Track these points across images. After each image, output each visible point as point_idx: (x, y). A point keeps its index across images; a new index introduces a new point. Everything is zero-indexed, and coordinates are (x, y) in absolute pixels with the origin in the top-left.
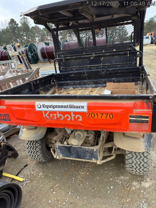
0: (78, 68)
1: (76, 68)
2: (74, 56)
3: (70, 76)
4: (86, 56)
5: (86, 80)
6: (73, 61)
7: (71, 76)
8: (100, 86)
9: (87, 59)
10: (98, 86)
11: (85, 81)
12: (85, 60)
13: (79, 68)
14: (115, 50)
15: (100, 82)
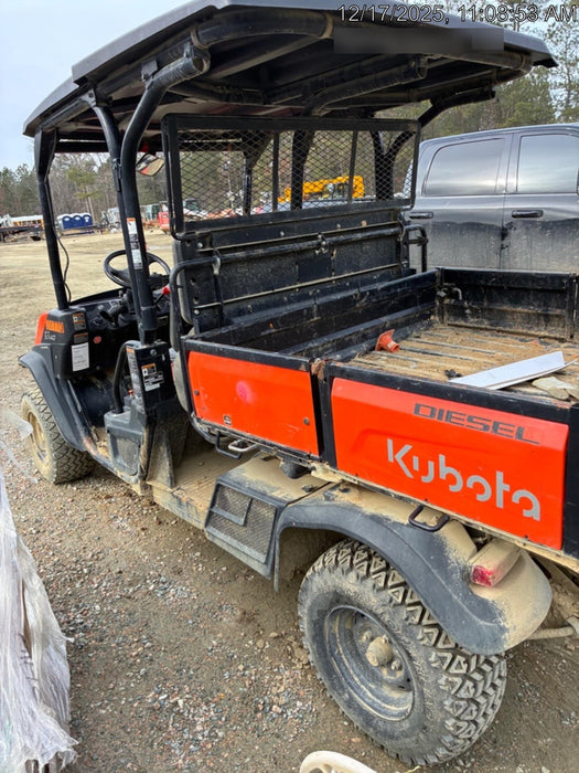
0: (263, 301)
1: (257, 302)
2: (258, 246)
3: (263, 334)
4: (301, 245)
5: (310, 339)
6: (243, 269)
7: (267, 332)
8: (354, 352)
9: (292, 258)
10: (348, 355)
11: (311, 345)
12: (286, 262)
13: (267, 298)
14: (364, 224)
15: (350, 340)
